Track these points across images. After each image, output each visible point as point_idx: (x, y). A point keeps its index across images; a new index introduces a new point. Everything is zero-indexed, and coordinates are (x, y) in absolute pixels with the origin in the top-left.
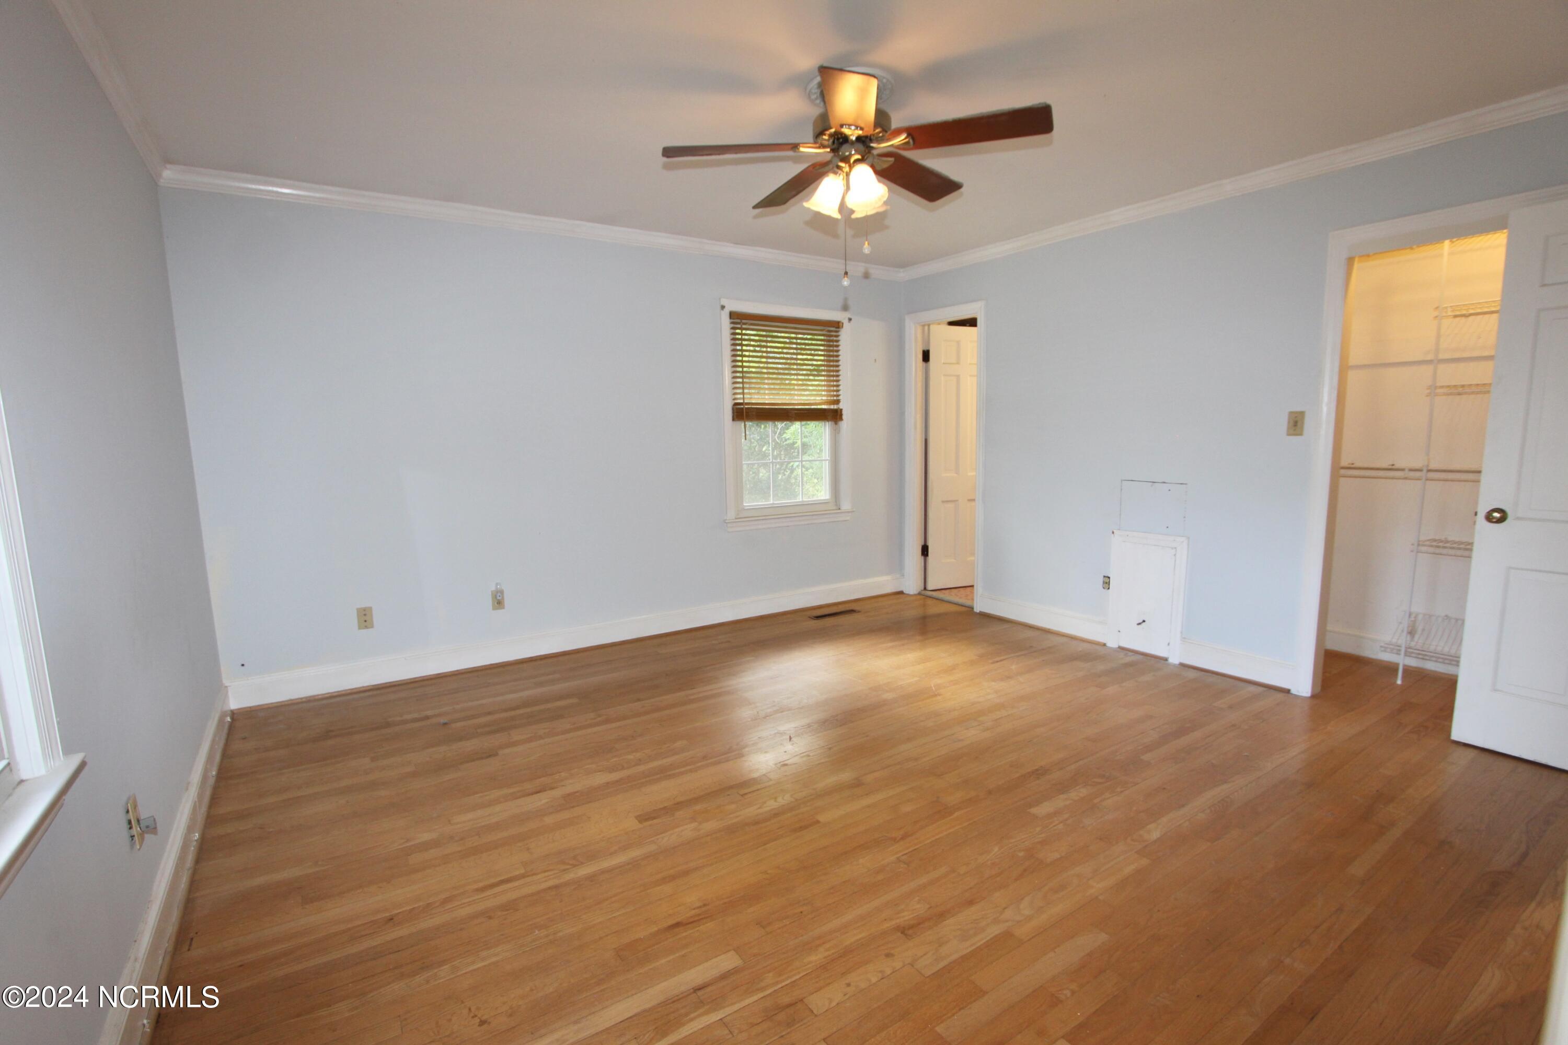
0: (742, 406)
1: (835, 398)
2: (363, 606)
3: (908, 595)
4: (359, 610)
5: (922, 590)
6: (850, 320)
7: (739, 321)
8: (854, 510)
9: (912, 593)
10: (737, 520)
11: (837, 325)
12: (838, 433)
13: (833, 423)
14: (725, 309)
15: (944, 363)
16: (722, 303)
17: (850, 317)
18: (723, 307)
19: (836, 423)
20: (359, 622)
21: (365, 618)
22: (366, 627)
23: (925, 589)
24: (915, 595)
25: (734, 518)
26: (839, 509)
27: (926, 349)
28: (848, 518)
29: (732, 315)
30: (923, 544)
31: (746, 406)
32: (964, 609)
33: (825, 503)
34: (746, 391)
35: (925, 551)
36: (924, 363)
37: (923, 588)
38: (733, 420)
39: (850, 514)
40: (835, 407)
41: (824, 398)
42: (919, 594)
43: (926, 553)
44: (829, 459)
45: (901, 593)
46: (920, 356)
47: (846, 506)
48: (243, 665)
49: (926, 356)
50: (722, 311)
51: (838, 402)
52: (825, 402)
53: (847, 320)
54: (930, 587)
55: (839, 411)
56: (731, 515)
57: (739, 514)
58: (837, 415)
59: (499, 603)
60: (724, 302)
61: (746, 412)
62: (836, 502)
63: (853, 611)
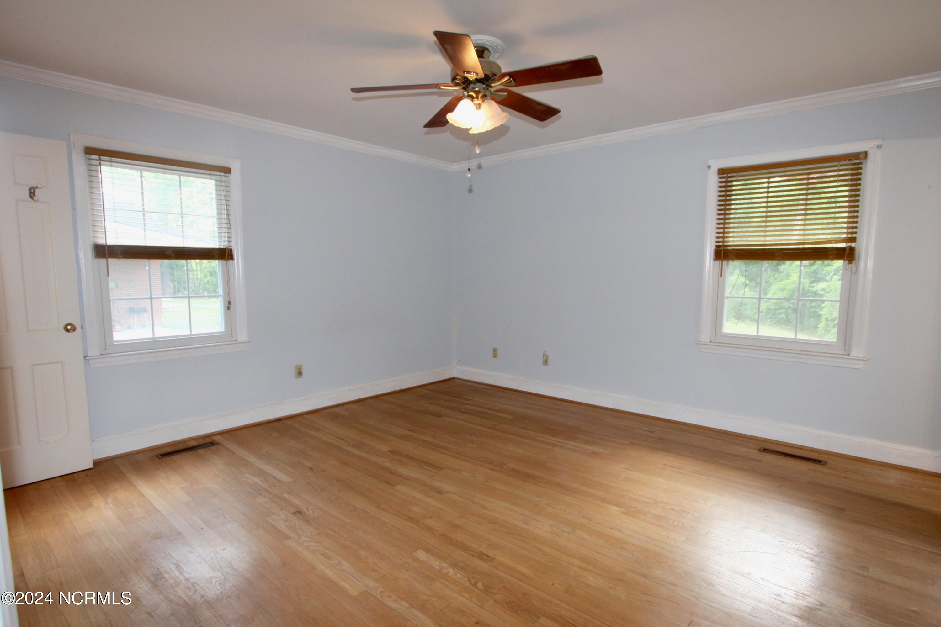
0: (724, 248)
1: (853, 235)
2: (495, 347)
4: (493, 349)
6: (880, 147)
7: (728, 175)
8: (866, 358)
10: (711, 344)
11: (859, 156)
13: (848, 262)
14: (711, 168)
16: (709, 163)
17: (880, 143)
18: (709, 167)
19: (850, 262)
20: (493, 355)
21: (495, 353)
22: (495, 357)
25: (708, 341)
26: (849, 355)
28: (858, 365)
29: (722, 172)
31: (727, 248)
33: (831, 345)
34: (729, 235)
38: (716, 260)
40: (850, 245)
44: (840, 300)
47: (857, 353)
50: (709, 171)
53: (876, 149)
55: (853, 250)
56: (705, 337)
57: (715, 339)
58: (844, 254)
59: (546, 362)
60: (711, 162)
61: (724, 253)
62: (845, 346)
63: (819, 462)
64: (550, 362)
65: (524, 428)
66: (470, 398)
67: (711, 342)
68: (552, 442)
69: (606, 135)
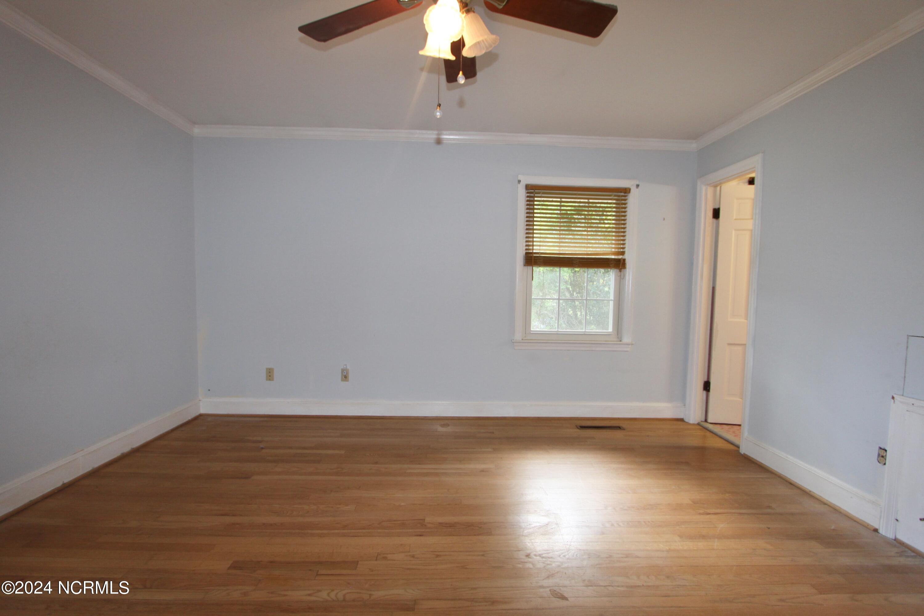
0: (532, 255)
1: (621, 250)
2: (270, 367)
3: (688, 423)
4: (267, 369)
5: (702, 421)
6: (638, 186)
7: (533, 191)
8: (633, 343)
9: (691, 422)
10: (523, 341)
11: (626, 191)
12: (623, 279)
13: (618, 270)
14: (521, 183)
15: (736, 219)
16: (519, 179)
17: (638, 183)
18: (519, 181)
19: (620, 271)
20: (267, 377)
21: (270, 374)
22: (270, 380)
23: (706, 421)
24: (693, 424)
25: (521, 339)
26: (621, 341)
27: (717, 207)
28: (628, 349)
29: (529, 188)
30: (706, 379)
31: (534, 255)
32: (732, 447)
33: (609, 335)
34: (535, 243)
35: (707, 386)
36: (715, 220)
37: (704, 420)
38: (525, 265)
39: (630, 346)
40: (620, 257)
41: (613, 250)
42: (699, 424)
43: (708, 388)
44: (613, 299)
45: (682, 420)
46: (710, 214)
47: (626, 339)
48: (209, 390)
49: (716, 214)
50: (519, 185)
51: (623, 253)
52: (613, 253)
53: (635, 187)
54: (710, 420)
55: (622, 261)
56: (518, 336)
57: (525, 337)
58: (620, 264)
59: (345, 377)
60: (520, 177)
61: (534, 260)
62: (618, 335)
63: (619, 428)
64: (350, 377)
65: (376, 463)
66: (259, 439)
67: (522, 340)
68: (425, 471)
69: (418, 131)
